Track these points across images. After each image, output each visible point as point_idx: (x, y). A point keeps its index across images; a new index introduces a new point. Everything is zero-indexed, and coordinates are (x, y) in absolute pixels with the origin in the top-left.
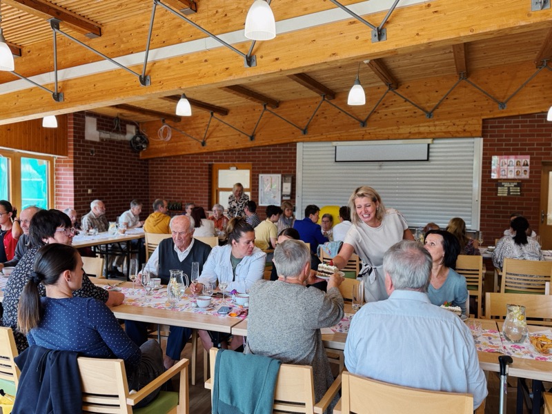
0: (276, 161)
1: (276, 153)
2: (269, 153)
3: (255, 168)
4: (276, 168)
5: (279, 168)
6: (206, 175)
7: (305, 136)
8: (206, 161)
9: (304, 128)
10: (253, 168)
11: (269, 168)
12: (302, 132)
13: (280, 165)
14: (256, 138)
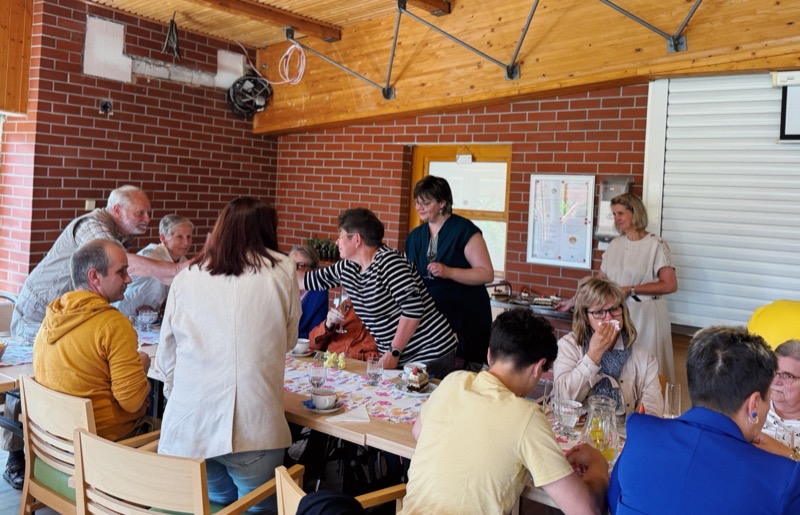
0: (580, 136)
1: (582, 115)
2: (561, 115)
3: (520, 157)
4: (580, 157)
5: (589, 158)
6: (395, 174)
7: (679, 56)
8: (398, 139)
9: (674, 32)
10: (514, 157)
11: (559, 157)
12: (667, 45)
13: (594, 147)
14: (524, 70)
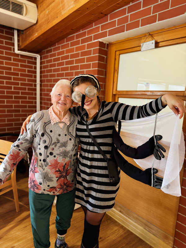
6: (94, 66)
8: (96, 37)
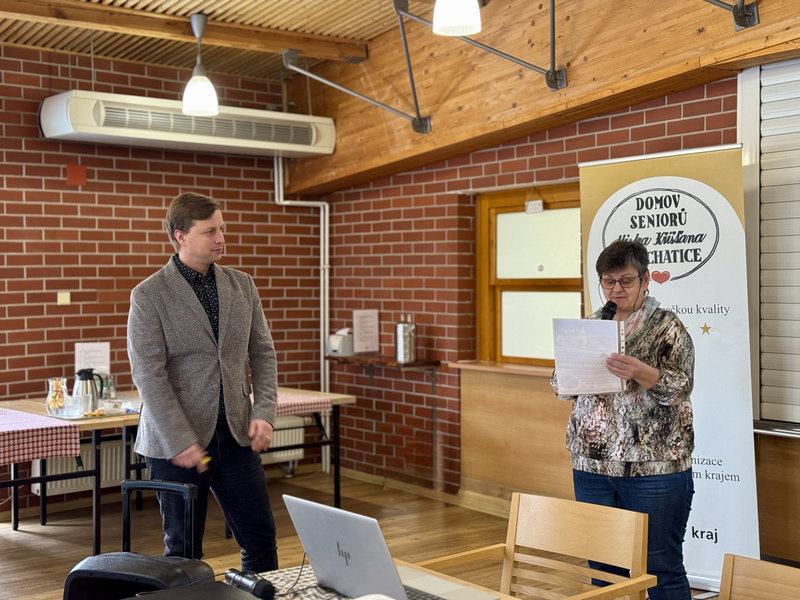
7: (750, 33)
8: (452, 186)
14: (571, 75)
